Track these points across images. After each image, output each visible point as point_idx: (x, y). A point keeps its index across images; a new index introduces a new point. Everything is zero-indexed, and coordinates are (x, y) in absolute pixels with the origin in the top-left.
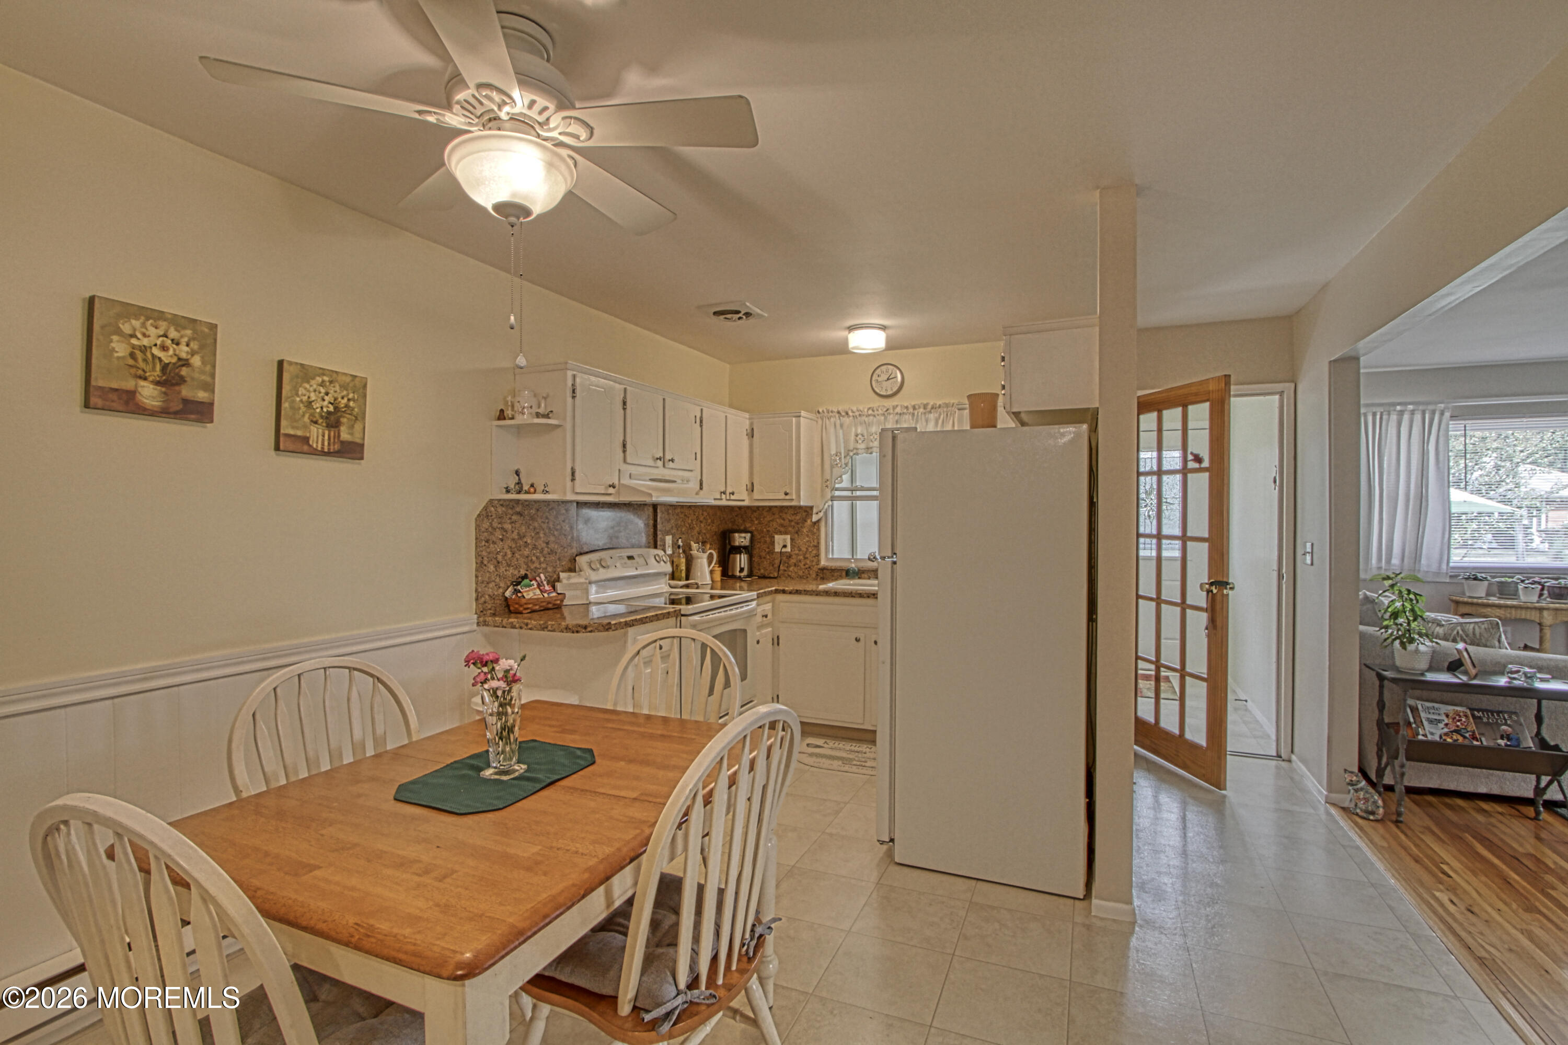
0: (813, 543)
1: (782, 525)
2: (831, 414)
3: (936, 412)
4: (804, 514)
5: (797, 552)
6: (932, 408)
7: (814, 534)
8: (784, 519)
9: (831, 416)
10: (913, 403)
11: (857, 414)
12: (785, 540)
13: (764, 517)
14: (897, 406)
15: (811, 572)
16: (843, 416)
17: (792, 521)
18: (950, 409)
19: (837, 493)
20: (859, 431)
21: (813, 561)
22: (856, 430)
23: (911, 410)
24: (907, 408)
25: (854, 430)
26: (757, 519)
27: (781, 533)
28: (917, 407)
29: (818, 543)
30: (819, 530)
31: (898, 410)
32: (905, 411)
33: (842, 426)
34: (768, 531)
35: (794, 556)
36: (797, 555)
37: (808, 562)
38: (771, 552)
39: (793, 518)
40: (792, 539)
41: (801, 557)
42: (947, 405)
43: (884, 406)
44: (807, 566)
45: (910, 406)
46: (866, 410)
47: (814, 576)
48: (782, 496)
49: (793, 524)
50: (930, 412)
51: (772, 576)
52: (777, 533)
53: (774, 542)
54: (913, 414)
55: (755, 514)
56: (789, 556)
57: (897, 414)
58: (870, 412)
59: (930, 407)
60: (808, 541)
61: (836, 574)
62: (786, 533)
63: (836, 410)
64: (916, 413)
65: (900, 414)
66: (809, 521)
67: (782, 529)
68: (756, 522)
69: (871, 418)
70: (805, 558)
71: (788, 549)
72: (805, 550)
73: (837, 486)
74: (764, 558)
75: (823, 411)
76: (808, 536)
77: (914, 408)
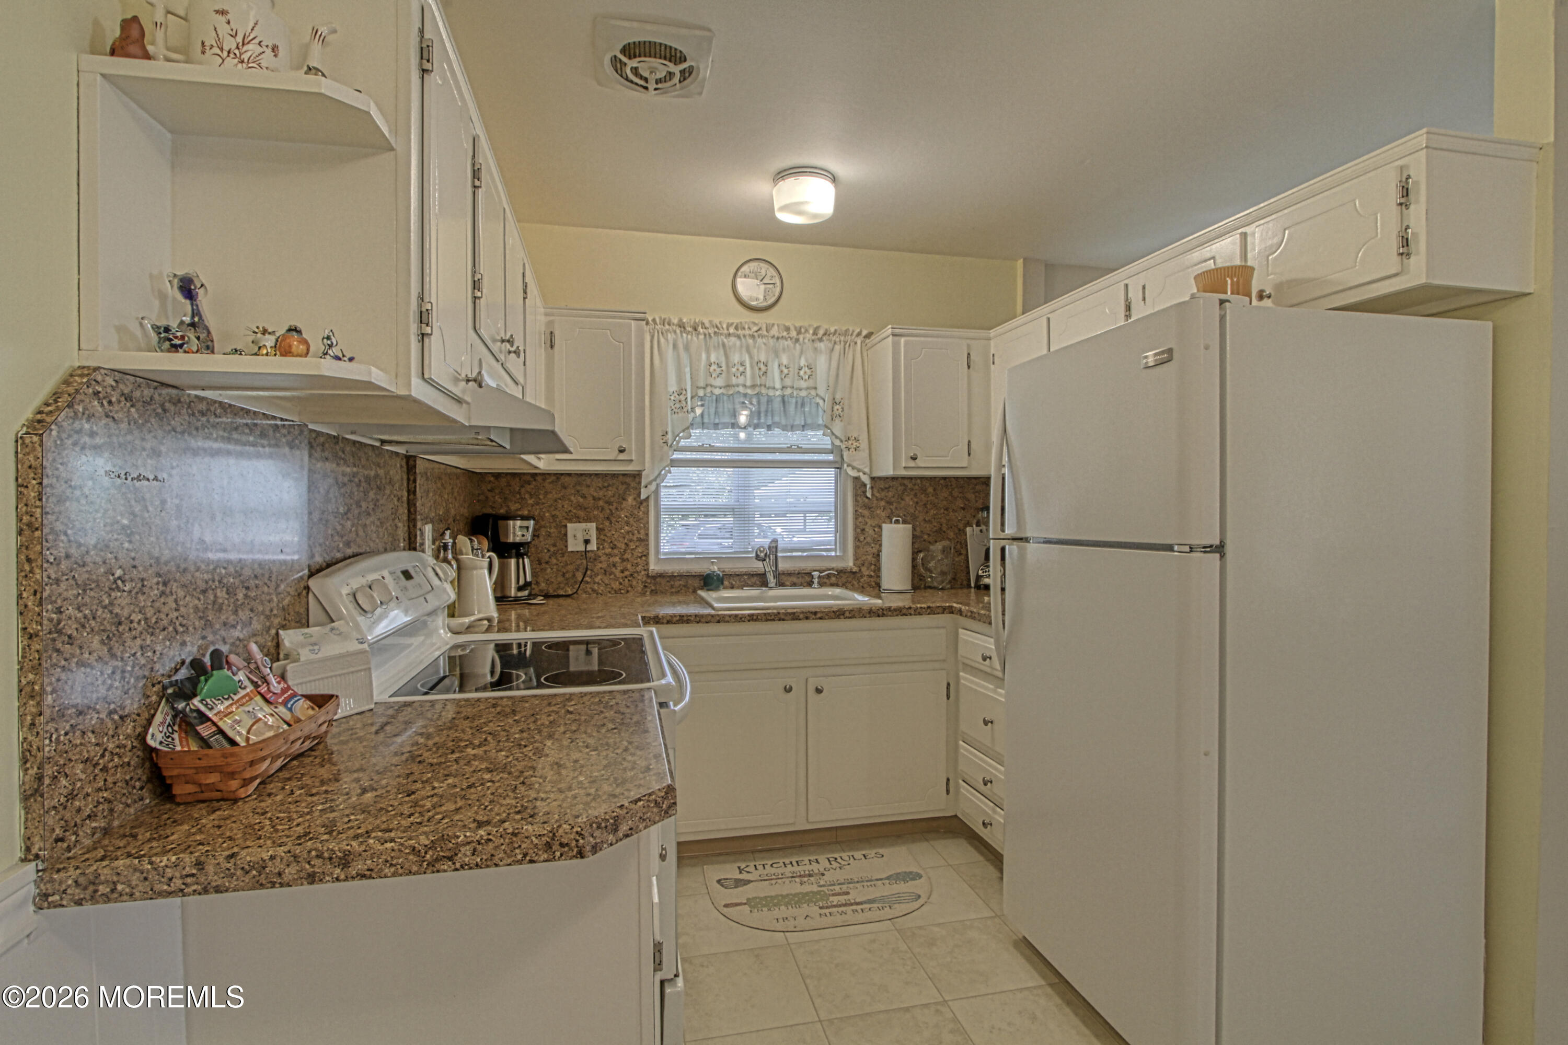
0: (637, 535)
1: (580, 507)
2: (667, 327)
3: (830, 341)
4: (623, 487)
5: (608, 551)
6: (825, 334)
7: (639, 520)
8: (584, 497)
9: (668, 331)
10: (798, 325)
11: (711, 331)
12: (586, 531)
13: (546, 493)
14: (773, 325)
15: (634, 583)
16: (688, 332)
17: (600, 499)
18: (849, 338)
19: (677, 456)
20: (713, 358)
21: (637, 564)
22: (708, 358)
23: (794, 334)
24: (787, 329)
25: (704, 356)
26: (531, 496)
27: (579, 520)
28: (803, 330)
29: (647, 535)
30: (647, 513)
31: (774, 331)
32: (785, 334)
33: (687, 348)
34: (553, 516)
35: (603, 558)
36: (609, 555)
37: (629, 566)
38: (564, 551)
39: (601, 493)
40: (599, 530)
41: (617, 559)
42: (846, 333)
43: (755, 324)
44: (627, 573)
45: (792, 328)
46: (725, 326)
47: (640, 587)
48: (614, 454)
49: (601, 503)
50: (821, 340)
51: (562, 593)
52: (571, 521)
53: (566, 535)
54: (797, 340)
55: (528, 488)
56: (596, 558)
57: (773, 337)
58: (732, 330)
59: (821, 332)
60: (628, 532)
61: (677, 583)
62: (588, 520)
63: (676, 321)
64: (801, 340)
65: (778, 338)
66: (630, 499)
67: (581, 513)
68: (531, 502)
69: (733, 339)
70: (623, 560)
71: (593, 546)
72: (623, 546)
73: (683, 443)
74: (547, 563)
75: (654, 320)
76: (628, 523)
77: (799, 333)
